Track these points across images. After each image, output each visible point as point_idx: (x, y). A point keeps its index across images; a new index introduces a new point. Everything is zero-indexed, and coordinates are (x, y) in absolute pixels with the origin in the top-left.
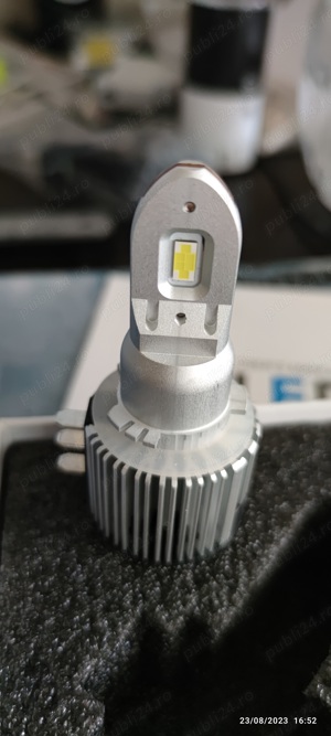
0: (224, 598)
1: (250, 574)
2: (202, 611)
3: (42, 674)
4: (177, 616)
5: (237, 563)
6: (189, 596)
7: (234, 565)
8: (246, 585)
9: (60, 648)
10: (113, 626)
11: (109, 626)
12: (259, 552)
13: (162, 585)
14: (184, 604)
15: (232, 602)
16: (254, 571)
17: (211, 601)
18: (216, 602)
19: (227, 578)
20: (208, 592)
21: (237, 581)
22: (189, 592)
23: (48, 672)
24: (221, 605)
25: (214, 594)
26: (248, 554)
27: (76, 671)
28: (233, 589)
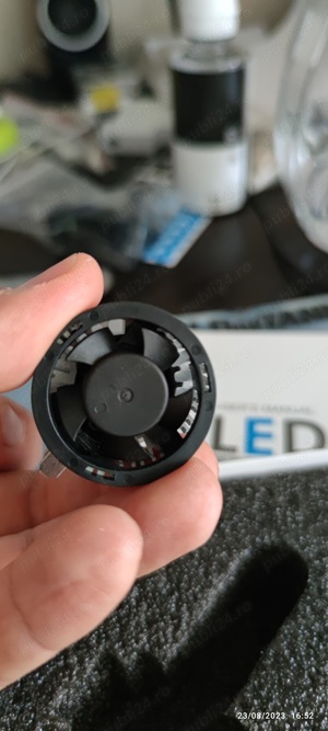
0: (170, 635)
1: (191, 614)
2: (151, 648)
3: (26, 702)
4: (132, 652)
5: (182, 606)
6: (141, 635)
7: (178, 608)
8: (188, 624)
9: (40, 682)
10: (81, 662)
11: (78, 662)
12: (199, 596)
13: (121, 626)
14: (137, 642)
15: (176, 640)
16: (194, 613)
17: (159, 639)
18: (163, 640)
19: (172, 619)
20: (156, 632)
21: (180, 621)
22: (142, 632)
23: (29, 701)
24: (166, 641)
25: (161, 633)
26: (191, 598)
27: (51, 699)
28: (177, 628)
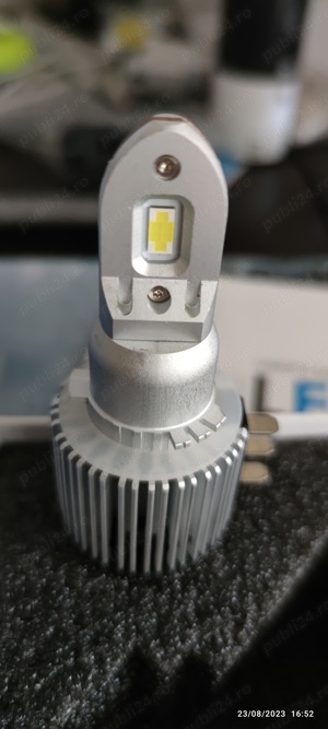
0: (229, 635)
1: (260, 608)
2: (202, 650)
3: (16, 714)
4: (174, 654)
5: (246, 595)
6: (189, 631)
7: (242, 597)
8: (255, 621)
9: (38, 686)
10: (100, 662)
11: (96, 661)
12: (271, 583)
13: (159, 616)
14: (183, 641)
15: (237, 641)
16: (264, 605)
17: (214, 638)
18: (220, 640)
19: (234, 612)
20: (211, 628)
21: (244, 616)
22: (190, 626)
23: (22, 713)
24: (225, 643)
25: (217, 630)
26: (259, 585)
27: (55, 713)
28: (239, 625)
